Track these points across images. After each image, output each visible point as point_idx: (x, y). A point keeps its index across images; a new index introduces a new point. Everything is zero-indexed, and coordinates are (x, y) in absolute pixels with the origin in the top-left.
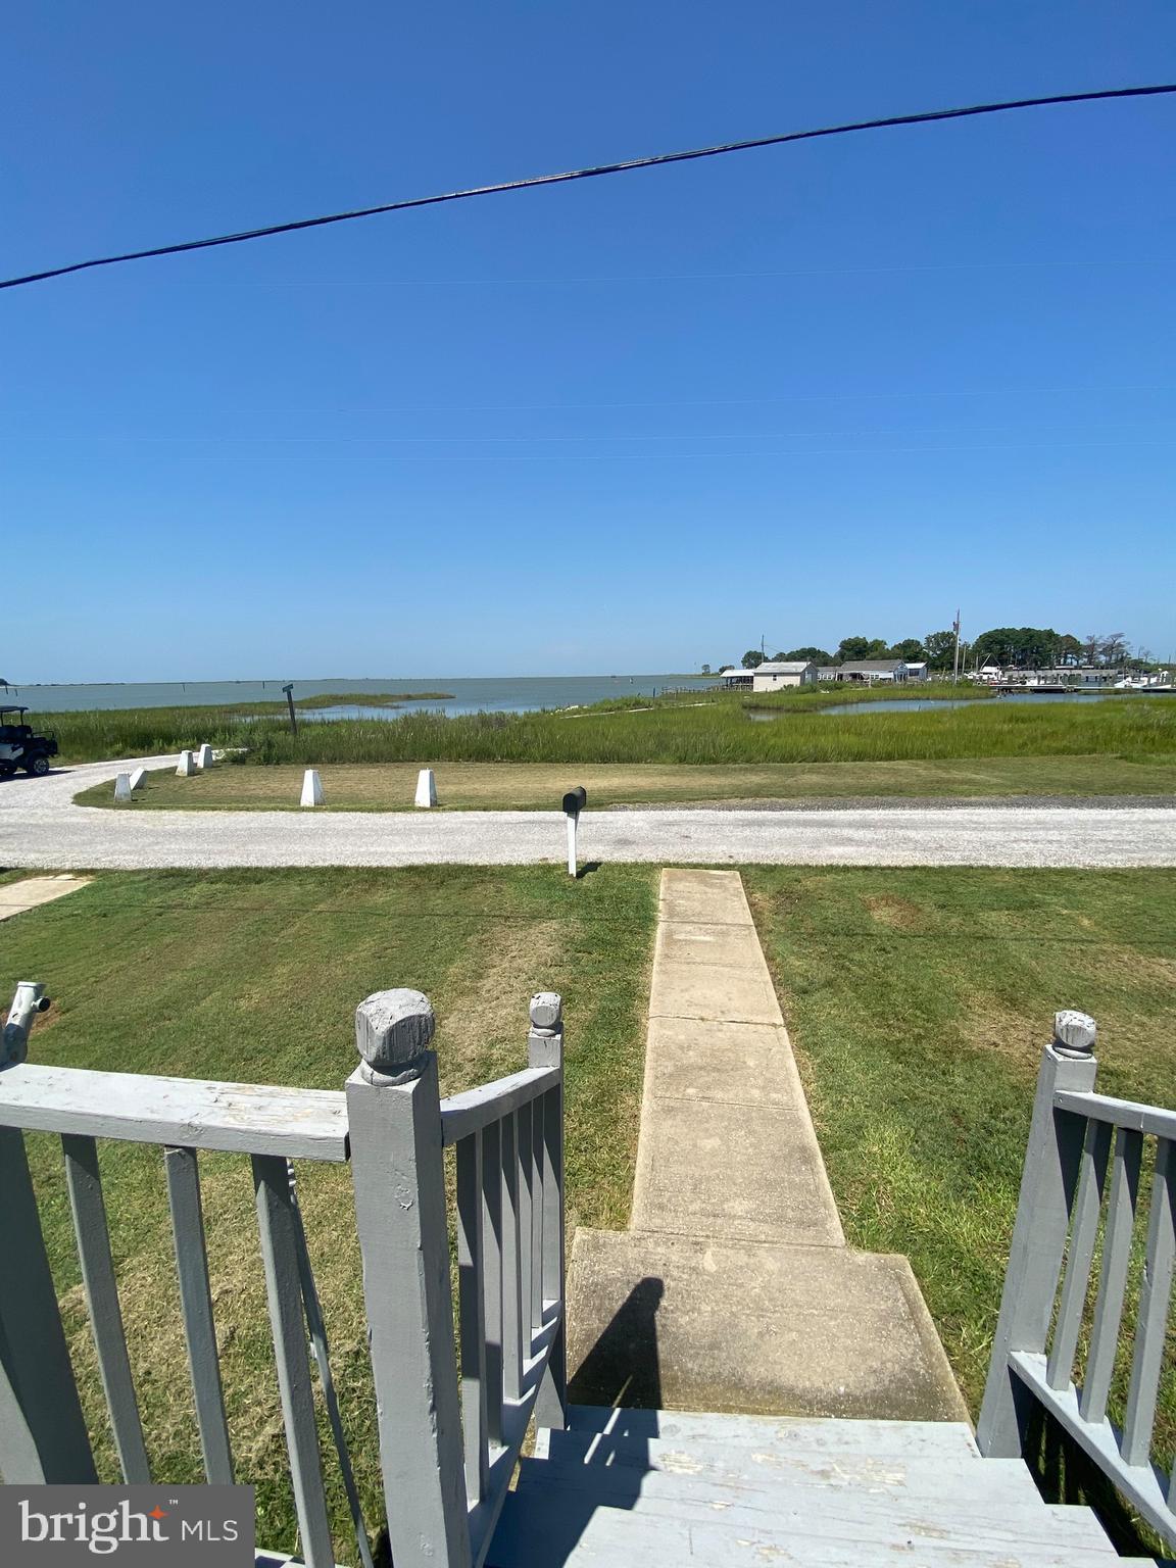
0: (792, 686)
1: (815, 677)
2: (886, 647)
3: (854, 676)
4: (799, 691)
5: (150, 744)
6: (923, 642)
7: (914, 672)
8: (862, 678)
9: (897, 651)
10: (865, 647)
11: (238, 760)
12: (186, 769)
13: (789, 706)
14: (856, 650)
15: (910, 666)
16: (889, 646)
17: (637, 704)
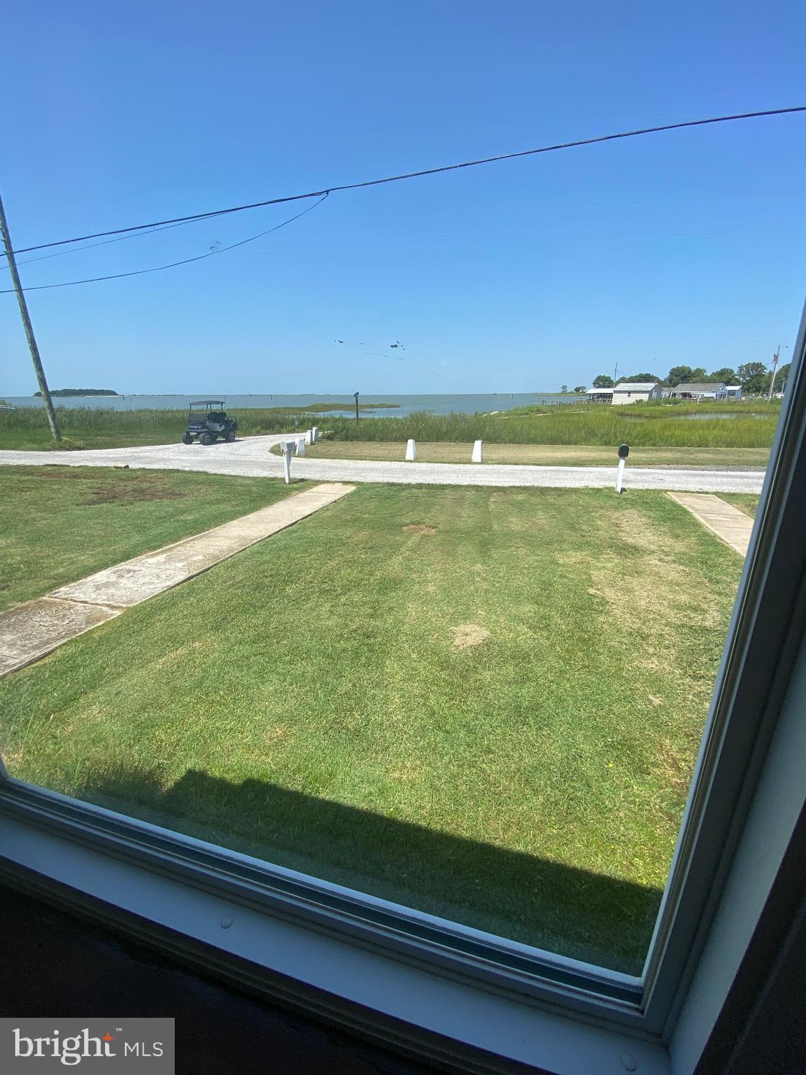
0: (642, 400)
1: (659, 395)
2: (705, 374)
3: (685, 395)
4: (648, 404)
5: (273, 427)
6: (736, 371)
7: (732, 393)
8: (691, 397)
9: (715, 377)
10: (689, 373)
11: (330, 438)
12: (309, 442)
13: (648, 414)
14: (681, 376)
15: (729, 388)
16: (708, 374)
17: (539, 411)
